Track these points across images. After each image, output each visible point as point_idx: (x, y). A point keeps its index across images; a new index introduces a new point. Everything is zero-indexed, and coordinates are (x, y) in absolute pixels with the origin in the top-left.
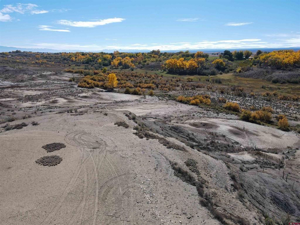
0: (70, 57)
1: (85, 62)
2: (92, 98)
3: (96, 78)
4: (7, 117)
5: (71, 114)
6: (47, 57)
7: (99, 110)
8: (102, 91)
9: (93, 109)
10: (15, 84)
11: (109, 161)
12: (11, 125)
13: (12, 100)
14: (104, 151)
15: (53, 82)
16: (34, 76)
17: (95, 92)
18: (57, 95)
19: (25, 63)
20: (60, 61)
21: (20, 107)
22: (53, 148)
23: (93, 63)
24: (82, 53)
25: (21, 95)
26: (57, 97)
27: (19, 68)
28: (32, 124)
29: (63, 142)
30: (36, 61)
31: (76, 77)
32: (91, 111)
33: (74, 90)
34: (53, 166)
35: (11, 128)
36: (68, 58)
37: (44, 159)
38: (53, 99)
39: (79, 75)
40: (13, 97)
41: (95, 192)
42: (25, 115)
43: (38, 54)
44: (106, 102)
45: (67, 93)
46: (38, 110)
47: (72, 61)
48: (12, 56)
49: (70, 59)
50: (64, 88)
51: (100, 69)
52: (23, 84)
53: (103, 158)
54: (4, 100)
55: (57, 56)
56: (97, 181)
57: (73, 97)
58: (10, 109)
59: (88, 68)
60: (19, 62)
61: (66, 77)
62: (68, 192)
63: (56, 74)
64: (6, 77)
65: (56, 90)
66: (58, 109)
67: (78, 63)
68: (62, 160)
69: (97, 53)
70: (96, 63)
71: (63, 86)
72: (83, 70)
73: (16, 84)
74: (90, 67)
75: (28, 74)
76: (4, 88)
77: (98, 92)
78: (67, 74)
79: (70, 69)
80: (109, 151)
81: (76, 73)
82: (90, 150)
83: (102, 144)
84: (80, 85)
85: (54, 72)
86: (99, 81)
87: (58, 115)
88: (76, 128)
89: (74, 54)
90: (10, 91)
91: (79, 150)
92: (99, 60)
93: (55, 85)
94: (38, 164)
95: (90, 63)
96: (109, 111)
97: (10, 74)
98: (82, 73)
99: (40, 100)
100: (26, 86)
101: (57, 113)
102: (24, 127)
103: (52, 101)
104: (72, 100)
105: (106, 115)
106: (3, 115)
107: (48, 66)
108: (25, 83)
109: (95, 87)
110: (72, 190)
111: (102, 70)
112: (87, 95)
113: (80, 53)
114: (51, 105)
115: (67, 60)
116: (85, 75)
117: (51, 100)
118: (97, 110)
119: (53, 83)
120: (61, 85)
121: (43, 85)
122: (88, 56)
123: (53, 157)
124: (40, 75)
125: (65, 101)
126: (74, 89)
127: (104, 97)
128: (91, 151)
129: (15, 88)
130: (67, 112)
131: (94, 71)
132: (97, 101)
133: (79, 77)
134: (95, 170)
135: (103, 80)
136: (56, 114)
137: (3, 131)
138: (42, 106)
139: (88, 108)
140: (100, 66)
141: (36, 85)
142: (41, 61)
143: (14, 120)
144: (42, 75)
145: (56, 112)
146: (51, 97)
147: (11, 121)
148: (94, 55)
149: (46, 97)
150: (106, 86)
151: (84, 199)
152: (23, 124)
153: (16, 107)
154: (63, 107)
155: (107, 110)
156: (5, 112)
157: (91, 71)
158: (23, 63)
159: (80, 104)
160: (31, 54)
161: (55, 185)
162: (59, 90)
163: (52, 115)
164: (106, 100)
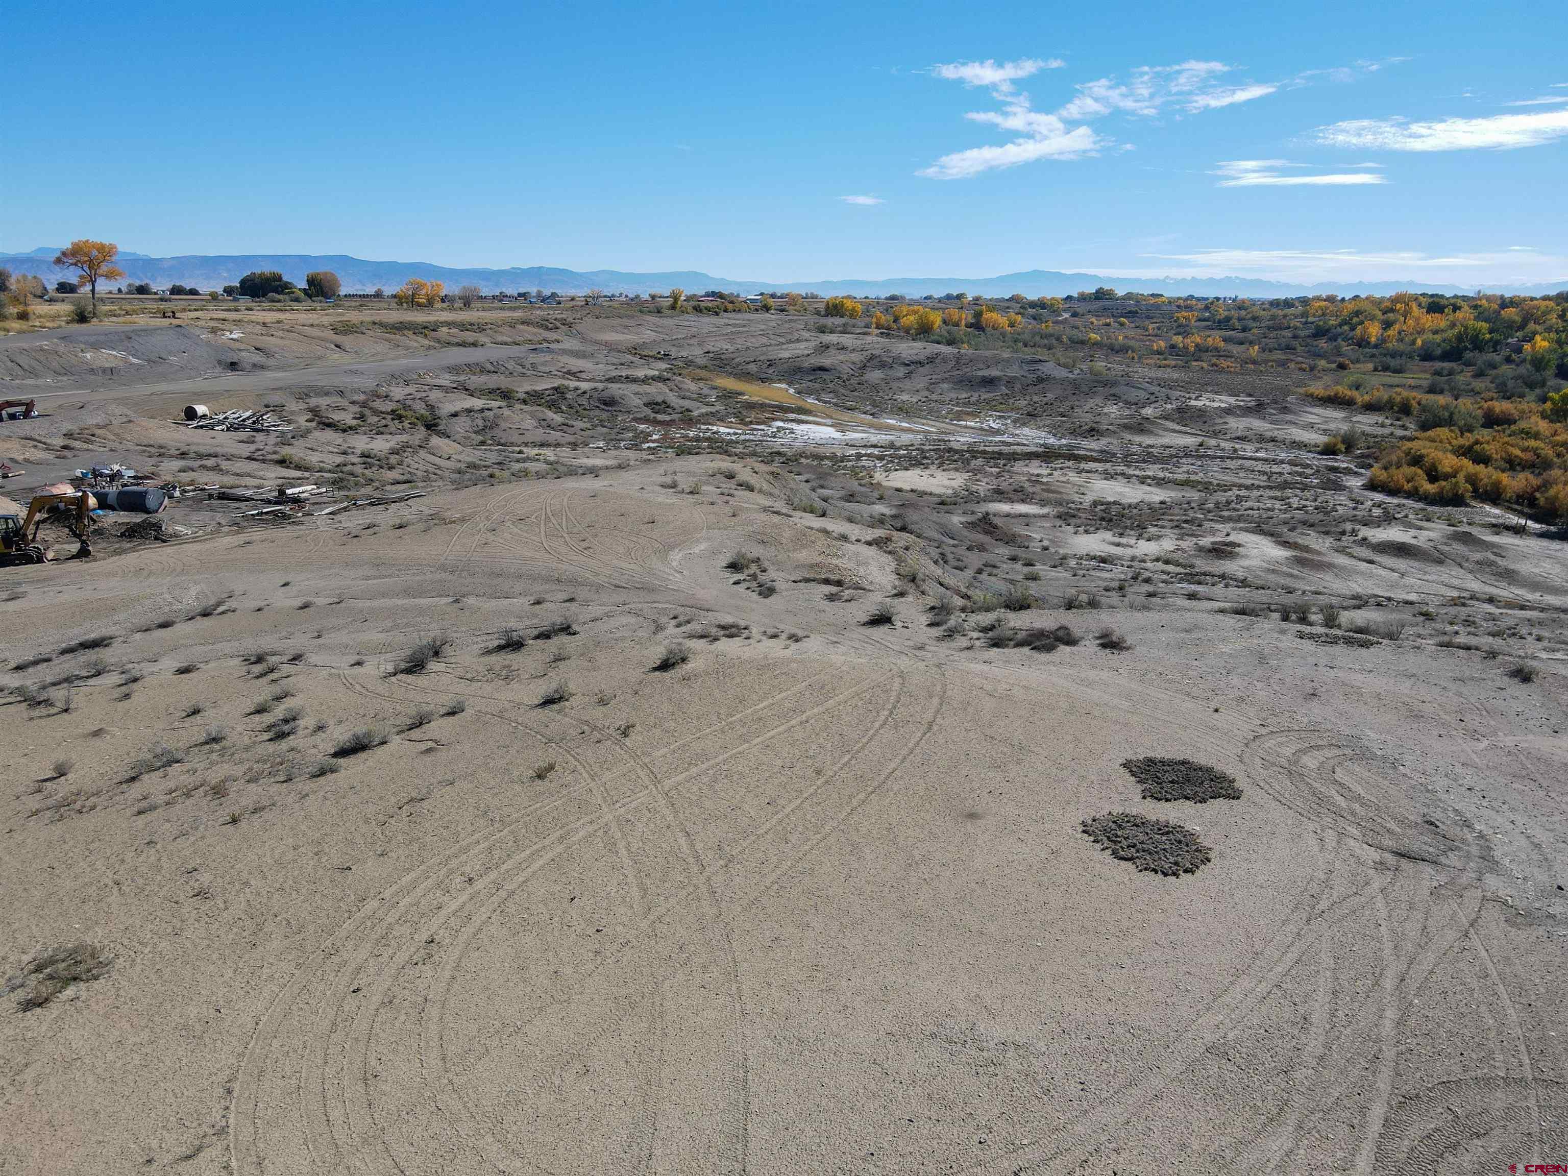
0: (1355, 320)
1: (1438, 352)
2: (1440, 562)
3: (1491, 449)
4: (1002, 587)
5: (1299, 627)
6: (1228, 319)
7: (1473, 641)
8: (1518, 531)
9: (1438, 626)
10: (1064, 441)
11: (1490, 965)
12: (1012, 624)
13: (1035, 516)
14: (1467, 894)
15: (1235, 451)
16: (1148, 411)
17: (1467, 529)
18: (1239, 519)
19: (1123, 350)
20: (1295, 343)
21: (1062, 551)
22: (1172, 782)
23: (1496, 358)
24: (1432, 296)
25: (1076, 498)
26: (1241, 529)
27: (1091, 368)
28: (1098, 642)
29: (1230, 769)
30: (1175, 338)
31: (1363, 433)
32: (1419, 636)
33: (1341, 503)
34: (1156, 872)
35: (1011, 640)
36: (1341, 325)
37: (1120, 826)
38: (1221, 533)
39: (1388, 422)
40: (1043, 503)
41: (1363, 1110)
42: (1073, 591)
43: (1187, 303)
44: (1533, 597)
45: (1299, 514)
46: (1135, 578)
47: (1362, 343)
48: (1075, 315)
49: (1353, 329)
50: (1285, 485)
51: (1531, 396)
52: (1092, 445)
53: (1451, 935)
54: (1005, 507)
55: (1280, 313)
56: (1389, 1053)
57: (1329, 541)
58: (1020, 552)
59: (1447, 382)
60: (1096, 344)
61: (1312, 426)
62: (1209, 1038)
63: (1258, 410)
64: (1030, 409)
65: (1243, 493)
66: (1233, 592)
67: (1394, 355)
68: (1209, 861)
69: (1532, 299)
70: (1508, 360)
71: (1281, 474)
72: (1414, 394)
73: (1065, 445)
74: (1464, 377)
75: (1127, 402)
76: (1014, 457)
77: (1488, 531)
78: (1318, 415)
79: (1339, 388)
80: (1505, 903)
81: (1370, 408)
82: (1376, 855)
83: (1458, 849)
84: (1383, 476)
85: (1250, 395)
86: (1512, 465)
87: (1231, 621)
88: (1316, 711)
89: (1376, 303)
90: (1036, 472)
91: (1312, 841)
92: (1538, 338)
93: (1241, 468)
94: (1092, 839)
95: (1468, 355)
96: (1544, 655)
97: (1050, 396)
98: (1405, 409)
99: (1152, 530)
100: (1105, 456)
101: (1222, 611)
102: (1062, 647)
103: (1209, 546)
104: (1319, 553)
105: (1524, 676)
106: (990, 575)
107: (1224, 363)
108: (1104, 441)
109: (1474, 498)
110: (1231, 1036)
111: (1544, 399)
112: (1413, 541)
113: (1415, 298)
114: (1202, 564)
115: (1330, 339)
116: (1424, 427)
117: (1206, 541)
118: (1461, 639)
119: (1234, 455)
120: (1275, 469)
121: (1184, 460)
122: (1465, 314)
123: (1165, 830)
124: (1179, 410)
125: (1279, 553)
126: (1342, 498)
127: (1525, 568)
128: (1380, 866)
129: (1058, 463)
130: (1276, 616)
131: (1486, 405)
132: (1475, 585)
133: (1387, 431)
134: (1389, 983)
135: (1539, 465)
136: (1220, 617)
137: (978, 643)
138: (1157, 560)
139: (1406, 615)
140: (1537, 377)
141: (1148, 457)
142: (1198, 340)
143: (1029, 607)
144: (1189, 408)
145: (1222, 605)
146: (1207, 525)
147: (1015, 609)
148: (1510, 313)
149: (1186, 522)
150: (1552, 501)
151: (1292, 1119)
152: (1061, 633)
153: (1046, 549)
154: (1259, 582)
155: (1531, 646)
156: (998, 564)
157: (1466, 404)
158: (1112, 348)
159: (1358, 586)
160: (1157, 307)
161: (1149, 973)
162: (1256, 493)
163: (1199, 613)
164: (1535, 586)
